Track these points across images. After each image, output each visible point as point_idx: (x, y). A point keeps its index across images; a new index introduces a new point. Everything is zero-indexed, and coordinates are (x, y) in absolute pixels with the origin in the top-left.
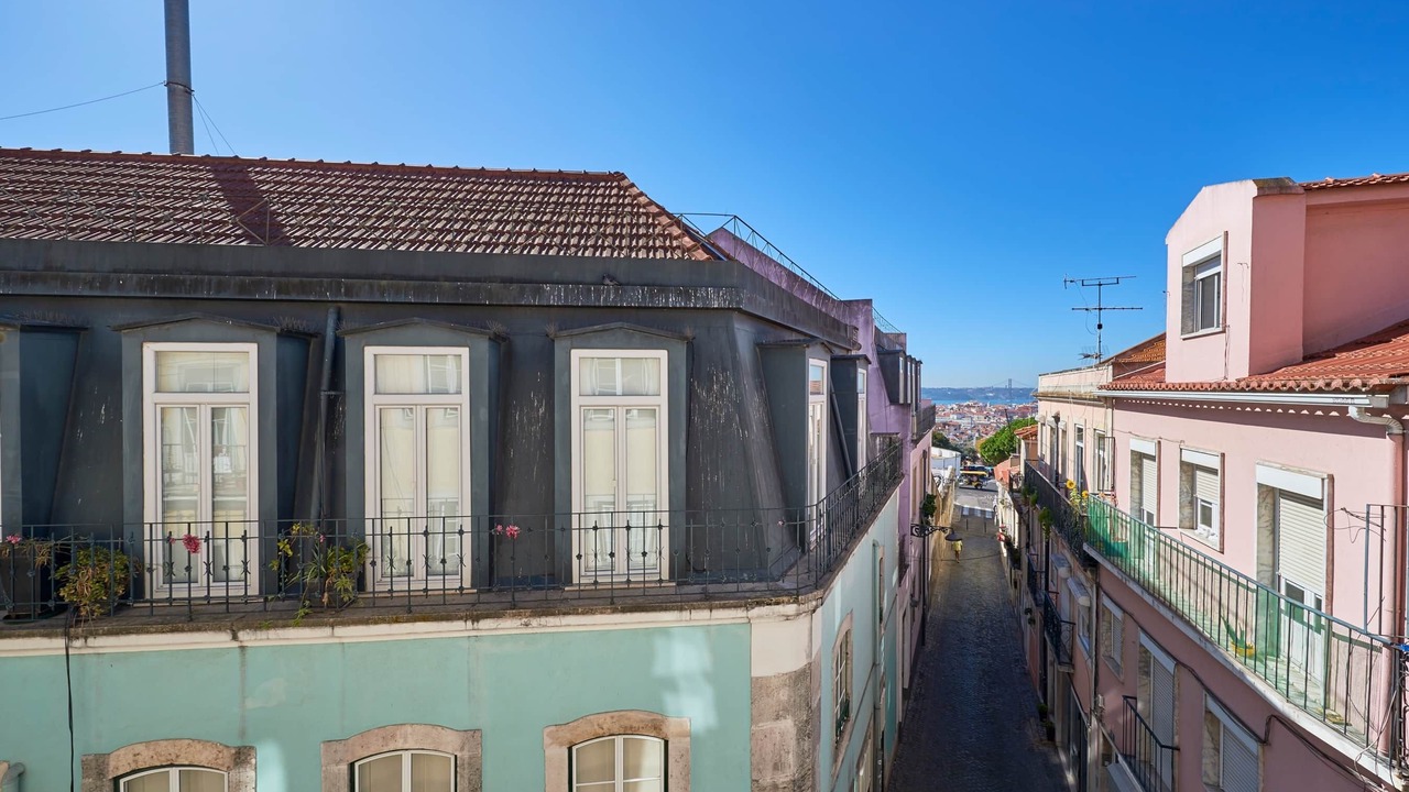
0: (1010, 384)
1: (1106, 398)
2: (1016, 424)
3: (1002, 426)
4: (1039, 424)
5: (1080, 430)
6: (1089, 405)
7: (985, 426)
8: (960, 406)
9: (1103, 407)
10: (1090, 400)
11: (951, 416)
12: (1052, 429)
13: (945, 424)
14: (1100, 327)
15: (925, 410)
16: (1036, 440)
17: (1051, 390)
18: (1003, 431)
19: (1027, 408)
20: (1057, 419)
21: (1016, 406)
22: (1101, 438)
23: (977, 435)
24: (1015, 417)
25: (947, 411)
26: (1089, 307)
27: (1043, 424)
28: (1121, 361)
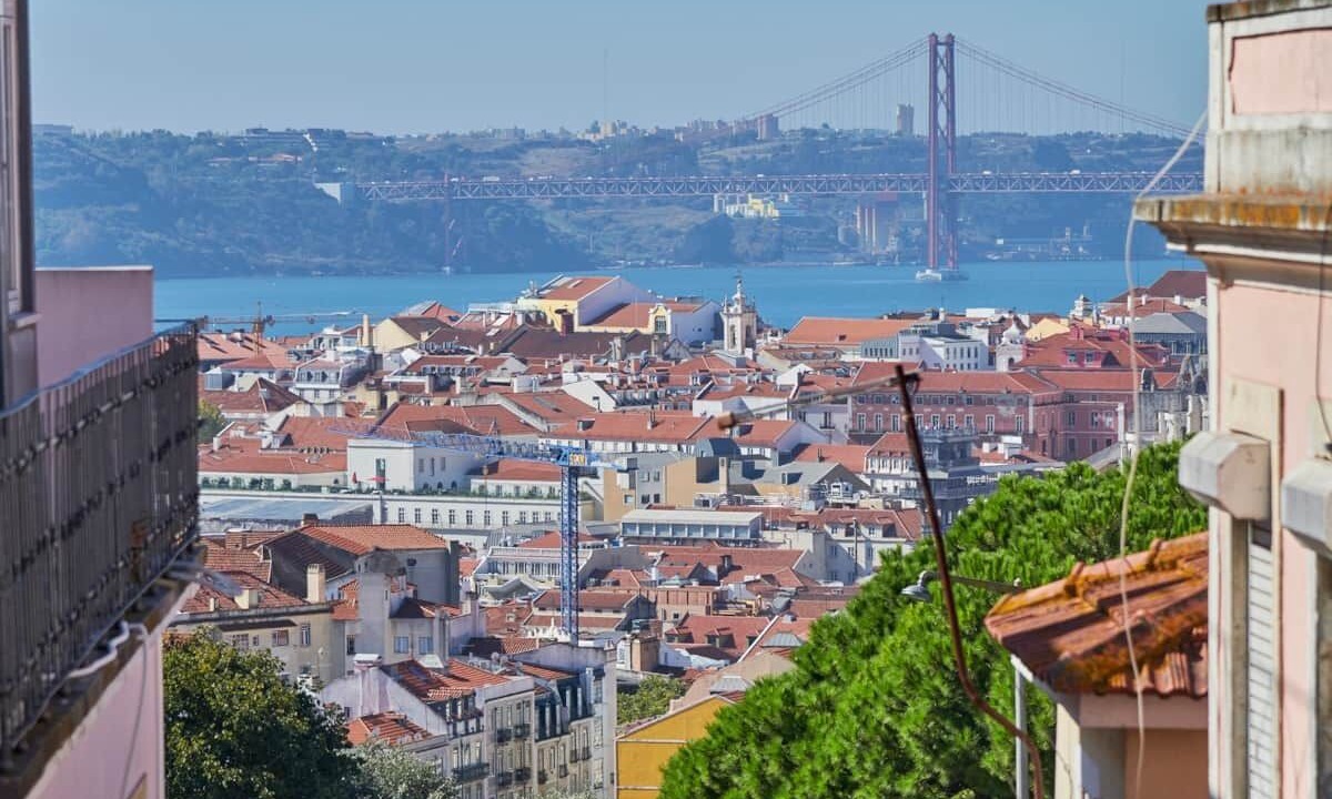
0: (943, 96)
2: (1002, 530)
3: (870, 551)
7: (709, 562)
8: (442, 337)
11: (361, 460)
13: (295, 552)
15: (87, 405)
16: (1193, 694)
17: (1315, 169)
18: (880, 611)
19: (1104, 351)
21: (1000, 330)
23: (626, 661)
24: (999, 457)
25: (316, 398)
27: (1253, 531)
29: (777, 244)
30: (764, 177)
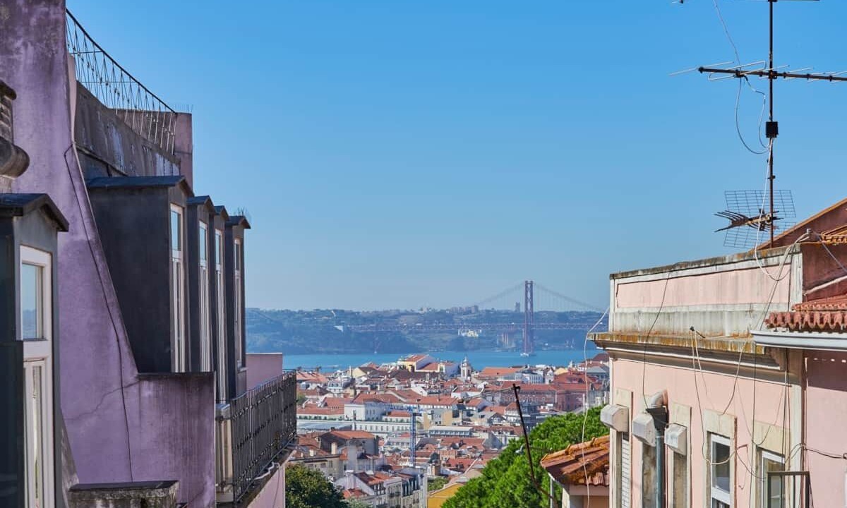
0: (529, 300)
1: (786, 352)
2: (547, 432)
3: (506, 439)
4: (613, 433)
5: (722, 452)
6: (744, 373)
7: (456, 442)
8: (374, 373)
9: (780, 379)
10: (746, 358)
11: (349, 410)
12: (647, 448)
13: (328, 439)
14: (772, 129)
15: (262, 395)
16: (604, 485)
17: (643, 324)
18: (509, 458)
20: (660, 416)
21: (547, 371)
22: (776, 473)
23: (430, 472)
24: (546, 410)
25: (335, 392)
26: (743, 66)
27: (623, 435)
28: (828, 238)
29: (477, 345)
30: (474, 324)
